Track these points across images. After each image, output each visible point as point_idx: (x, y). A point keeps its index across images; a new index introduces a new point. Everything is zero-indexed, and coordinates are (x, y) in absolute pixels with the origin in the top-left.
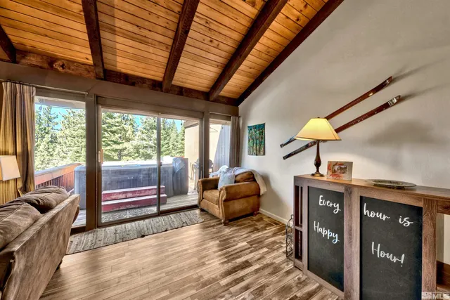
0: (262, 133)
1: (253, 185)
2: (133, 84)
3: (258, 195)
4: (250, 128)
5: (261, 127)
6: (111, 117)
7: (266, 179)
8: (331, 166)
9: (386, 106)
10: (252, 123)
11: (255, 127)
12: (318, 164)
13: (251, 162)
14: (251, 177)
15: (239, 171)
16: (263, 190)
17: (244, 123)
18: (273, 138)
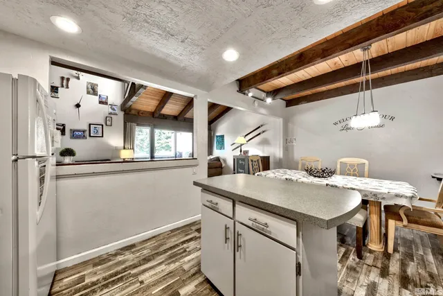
0: (223, 139)
1: (219, 163)
2: (166, 118)
3: (221, 168)
4: (217, 136)
5: (223, 136)
6: (157, 131)
7: (225, 161)
8: (244, 151)
9: (260, 134)
10: (218, 134)
11: (219, 136)
12: (241, 151)
13: (217, 153)
14: (218, 159)
15: (212, 157)
16: (223, 165)
17: (214, 134)
18: (227, 141)
